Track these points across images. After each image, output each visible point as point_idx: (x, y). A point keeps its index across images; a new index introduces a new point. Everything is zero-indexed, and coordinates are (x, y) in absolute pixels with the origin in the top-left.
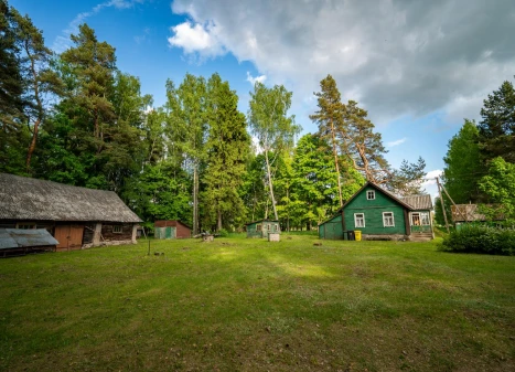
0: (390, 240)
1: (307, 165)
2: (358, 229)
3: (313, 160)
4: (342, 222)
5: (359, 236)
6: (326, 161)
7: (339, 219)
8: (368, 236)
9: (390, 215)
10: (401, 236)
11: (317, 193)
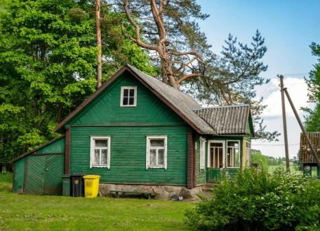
0: (153, 196)
1: (31, 23)
2: (95, 171)
3: (46, 15)
4: (65, 154)
5: (93, 186)
6: (76, 20)
7: (58, 148)
8: (113, 188)
9: (160, 142)
10: (177, 189)
11: (47, 89)
